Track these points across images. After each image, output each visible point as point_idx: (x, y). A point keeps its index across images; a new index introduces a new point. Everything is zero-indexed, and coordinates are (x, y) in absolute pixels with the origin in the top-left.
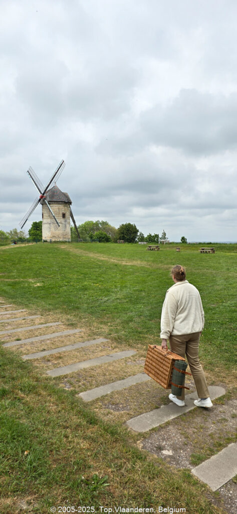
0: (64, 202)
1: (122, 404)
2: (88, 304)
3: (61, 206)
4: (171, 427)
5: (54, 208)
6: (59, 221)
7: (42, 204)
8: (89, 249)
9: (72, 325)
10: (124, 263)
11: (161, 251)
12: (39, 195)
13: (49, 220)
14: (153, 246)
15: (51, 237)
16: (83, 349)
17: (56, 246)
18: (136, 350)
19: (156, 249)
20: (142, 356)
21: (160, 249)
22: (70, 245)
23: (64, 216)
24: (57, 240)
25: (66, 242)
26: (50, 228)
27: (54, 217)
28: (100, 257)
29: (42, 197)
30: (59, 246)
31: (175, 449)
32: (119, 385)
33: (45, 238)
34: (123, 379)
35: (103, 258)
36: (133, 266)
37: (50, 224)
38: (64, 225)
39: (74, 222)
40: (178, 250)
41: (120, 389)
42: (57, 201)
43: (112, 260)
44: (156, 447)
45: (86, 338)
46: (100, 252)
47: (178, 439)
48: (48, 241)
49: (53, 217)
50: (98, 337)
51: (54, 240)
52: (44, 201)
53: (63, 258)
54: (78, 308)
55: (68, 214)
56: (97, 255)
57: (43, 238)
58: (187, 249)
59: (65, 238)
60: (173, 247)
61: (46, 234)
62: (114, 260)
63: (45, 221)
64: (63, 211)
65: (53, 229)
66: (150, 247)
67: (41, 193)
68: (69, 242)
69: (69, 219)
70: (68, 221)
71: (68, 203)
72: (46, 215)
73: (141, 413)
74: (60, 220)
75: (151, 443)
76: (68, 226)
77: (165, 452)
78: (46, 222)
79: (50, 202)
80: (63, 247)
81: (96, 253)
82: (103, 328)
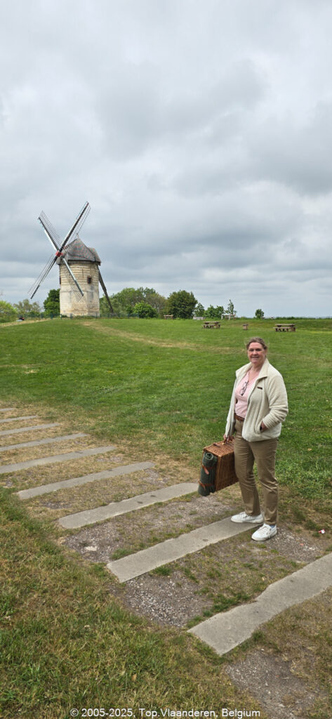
0: (91, 261)
1: (64, 502)
2: (86, 394)
3: (86, 268)
4: (110, 524)
5: (76, 270)
6: (82, 289)
7: (59, 265)
8: (122, 328)
9: (51, 419)
10: (164, 345)
11: (222, 329)
12: (55, 251)
13: (69, 287)
14: (212, 322)
15: (73, 311)
16: (50, 445)
17: (78, 322)
18: (116, 445)
19: (215, 327)
20: (120, 452)
21: (221, 327)
22: (98, 321)
23: (90, 280)
24: (80, 315)
25: (93, 317)
26: (71, 298)
27: (76, 283)
28: (134, 337)
29: (59, 255)
30: (81, 323)
31: (102, 545)
32: (71, 483)
33: (65, 311)
34: (81, 476)
35: (137, 338)
36: (174, 348)
37: (70, 292)
38: (90, 294)
39: (104, 289)
40: (245, 328)
41: (71, 487)
42: (80, 260)
43: (149, 342)
44: (80, 543)
45: (60, 433)
46: (136, 331)
47: (111, 535)
48: (69, 316)
49: (74, 283)
50: (77, 432)
51: (76, 315)
52: (61, 259)
53: (82, 338)
54: (69, 400)
55: (95, 279)
56: (131, 335)
57: (62, 312)
58: (259, 327)
59: (92, 312)
60: (240, 324)
61: (65, 307)
62: (150, 342)
63: (63, 288)
64: (89, 274)
65: (74, 300)
66: (206, 323)
67: (58, 249)
68: (97, 318)
69: (98, 286)
70: (96, 287)
71: (96, 263)
72: (64, 279)
73: (82, 510)
74: (84, 286)
75: (77, 540)
76: (95, 294)
77: (89, 548)
78: (65, 290)
79: (70, 262)
80: (87, 324)
81: (130, 332)
82: (89, 422)
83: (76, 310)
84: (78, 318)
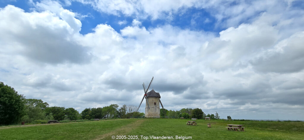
0: (155, 97)
5: (150, 100)
25: (156, 118)
26: (148, 111)
29: (145, 95)
33: (146, 115)
37: (148, 108)
42: (151, 97)
55: (157, 103)
66: (189, 122)
68: (159, 118)
71: (159, 97)
72: (147, 104)
74: (153, 106)
76: (157, 109)
83: (149, 115)
84: (150, 118)
